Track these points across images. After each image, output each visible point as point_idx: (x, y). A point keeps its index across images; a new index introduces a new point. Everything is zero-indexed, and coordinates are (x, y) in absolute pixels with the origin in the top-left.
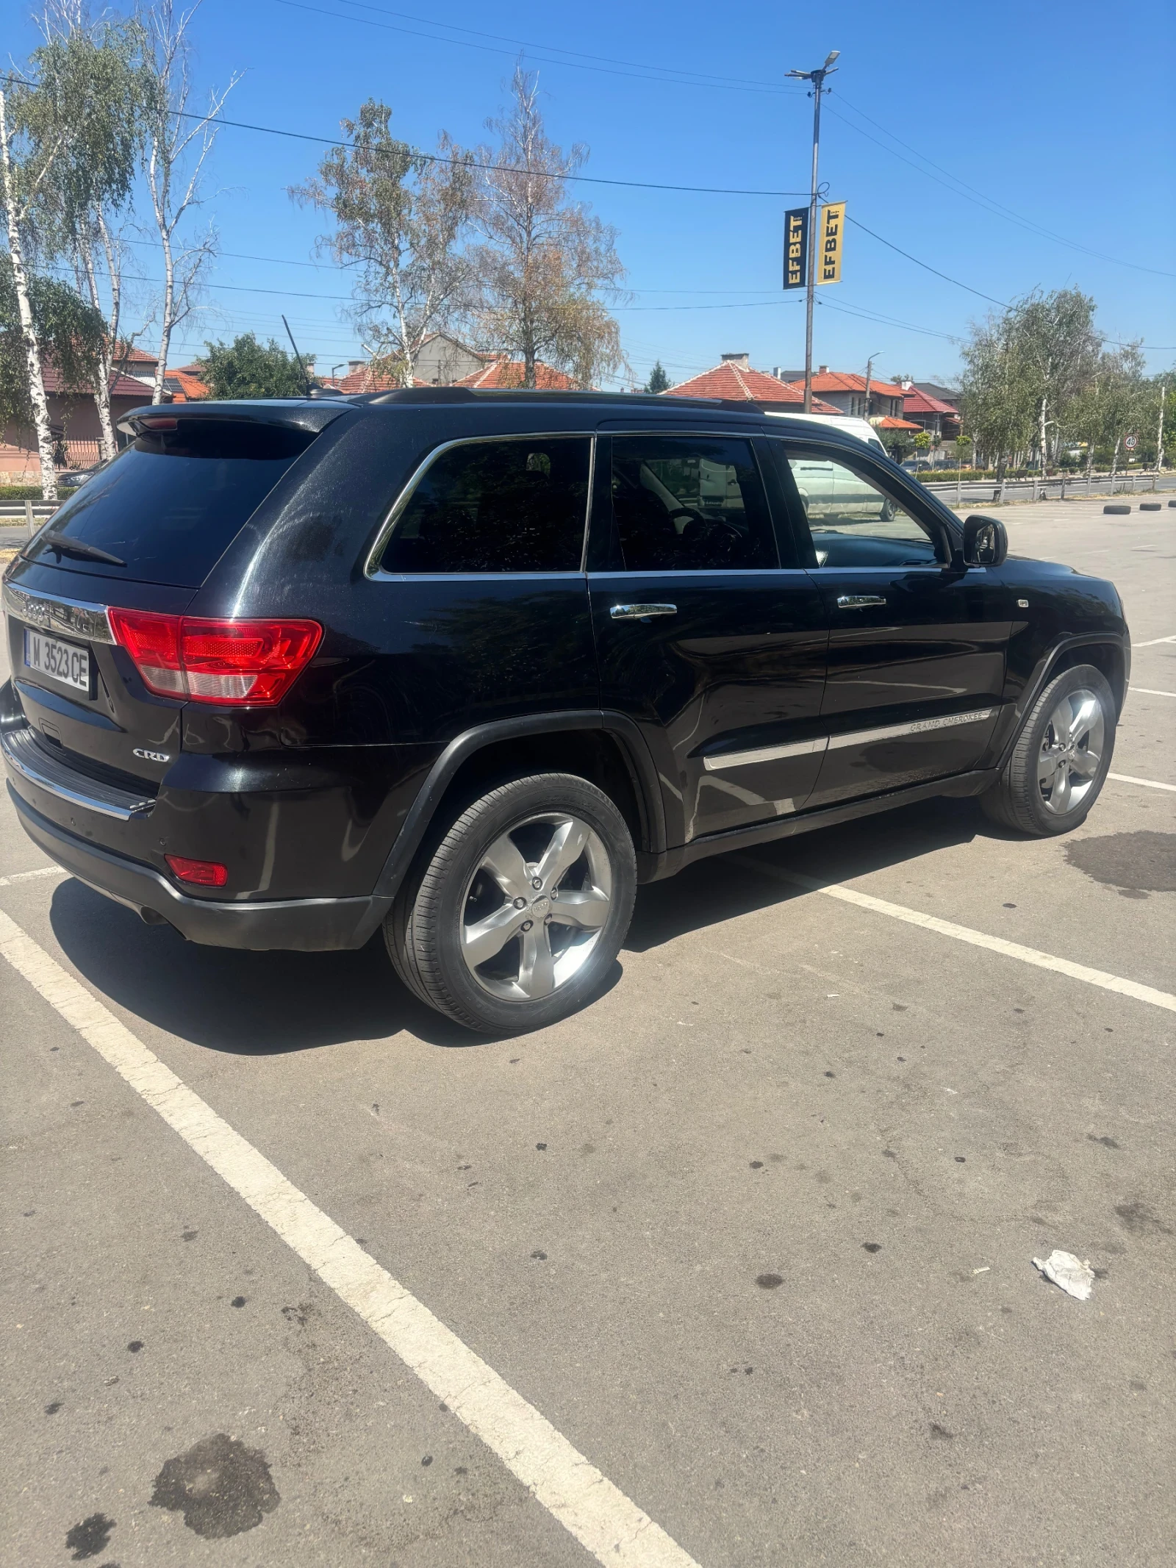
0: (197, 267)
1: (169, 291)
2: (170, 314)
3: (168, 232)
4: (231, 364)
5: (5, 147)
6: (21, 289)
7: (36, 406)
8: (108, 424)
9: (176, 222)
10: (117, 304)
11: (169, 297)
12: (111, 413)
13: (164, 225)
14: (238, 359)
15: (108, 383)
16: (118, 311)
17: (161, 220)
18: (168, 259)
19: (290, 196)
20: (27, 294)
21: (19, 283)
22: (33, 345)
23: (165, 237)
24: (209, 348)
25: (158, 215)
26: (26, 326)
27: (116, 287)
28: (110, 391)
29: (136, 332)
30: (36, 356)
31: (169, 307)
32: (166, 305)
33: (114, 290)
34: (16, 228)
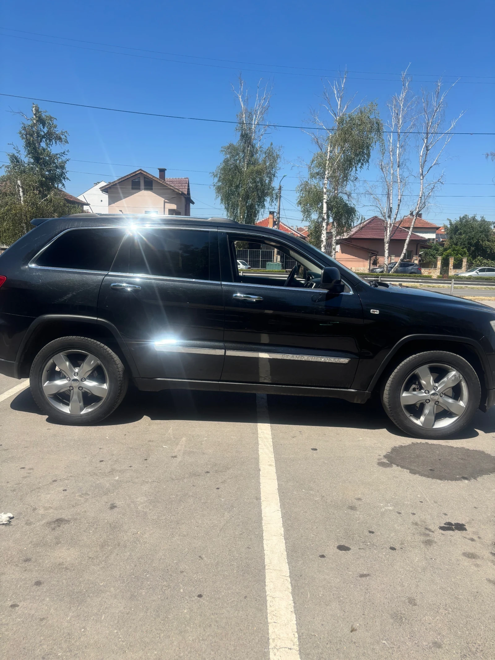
0: (432, 189)
1: (420, 199)
2: (419, 208)
3: (423, 177)
4: (456, 227)
5: (329, 152)
6: (325, 201)
7: (322, 241)
8: (387, 250)
9: (428, 172)
10: (399, 205)
11: (419, 201)
12: (389, 246)
13: (422, 174)
14: (460, 225)
15: (390, 234)
16: (399, 208)
17: (421, 172)
18: (421, 187)
19: (486, 157)
20: (326, 202)
21: (324, 199)
22: (325, 220)
23: (422, 178)
24: (449, 221)
25: (421, 170)
26: (324, 213)
27: (399, 199)
28: (390, 237)
29: (405, 215)
30: (325, 224)
31: (418, 205)
32: (418, 204)
33: (399, 200)
34: (327, 180)
